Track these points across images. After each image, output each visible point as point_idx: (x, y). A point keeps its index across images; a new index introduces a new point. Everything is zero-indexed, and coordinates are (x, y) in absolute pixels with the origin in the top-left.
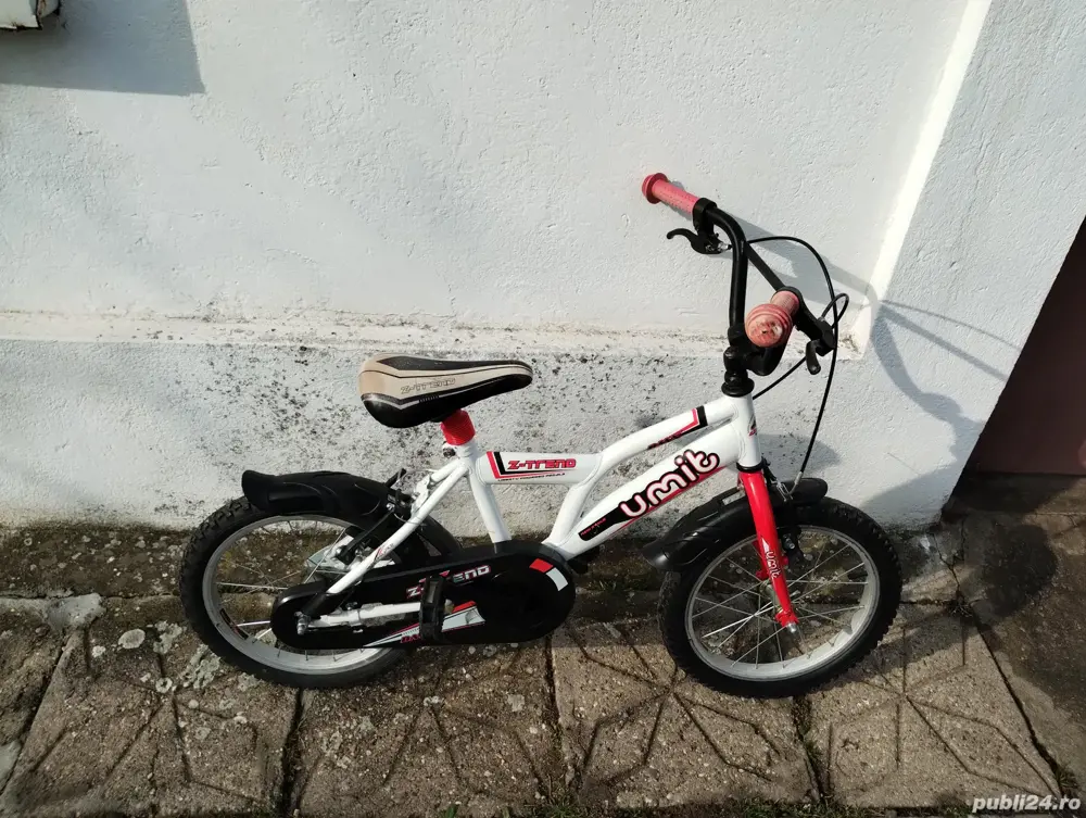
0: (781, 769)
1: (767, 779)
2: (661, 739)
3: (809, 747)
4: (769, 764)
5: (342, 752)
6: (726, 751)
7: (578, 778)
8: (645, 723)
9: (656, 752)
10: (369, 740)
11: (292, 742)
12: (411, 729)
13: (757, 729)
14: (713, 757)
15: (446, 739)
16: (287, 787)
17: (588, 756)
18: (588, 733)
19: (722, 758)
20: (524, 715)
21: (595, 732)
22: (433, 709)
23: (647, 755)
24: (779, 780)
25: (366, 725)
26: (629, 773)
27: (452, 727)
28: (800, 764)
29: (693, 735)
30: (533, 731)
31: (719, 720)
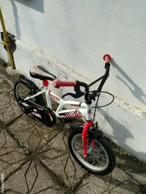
0: (72, 180)
1: (68, 179)
2: (59, 158)
3: (81, 181)
4: (71, 177)
5: (20, 124)
6: (66, 169)
7: (41, 153)
8: (60, 154)
9: (56, 159)
10: (24, 125)
11: (16, 118)
12: (30, 128)
13: (76, 170)
14: (63, 168)
15: (33, 133)
16: (10, 123)
17: (46, 151)
18: (50, 148)
19: (65, 169)
20: (45, 138)
21: (51, 149)
22: (36, 128)
23: (55, 158)
24: (69, 181)
25: (26, 123)
26: (49, 158)
27: (35, 132)
28: (76, 182)
29: (65, 162)
30: (44, 141)
31: (71, 164)
